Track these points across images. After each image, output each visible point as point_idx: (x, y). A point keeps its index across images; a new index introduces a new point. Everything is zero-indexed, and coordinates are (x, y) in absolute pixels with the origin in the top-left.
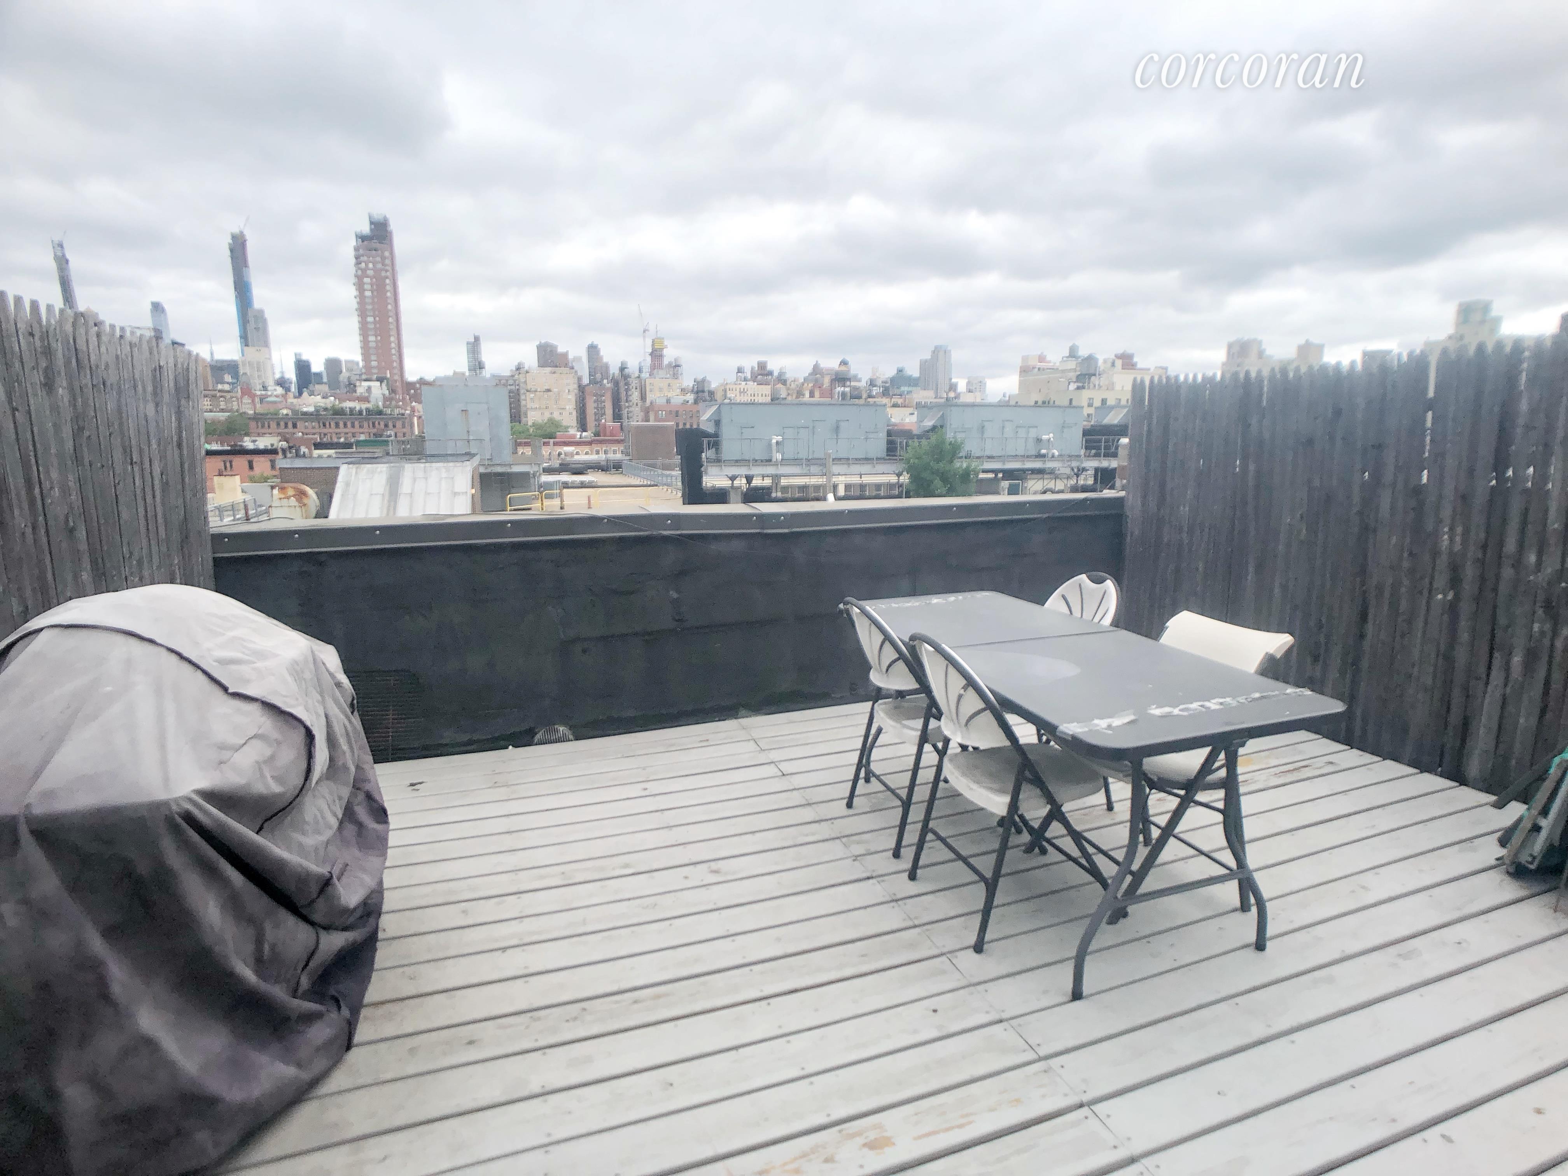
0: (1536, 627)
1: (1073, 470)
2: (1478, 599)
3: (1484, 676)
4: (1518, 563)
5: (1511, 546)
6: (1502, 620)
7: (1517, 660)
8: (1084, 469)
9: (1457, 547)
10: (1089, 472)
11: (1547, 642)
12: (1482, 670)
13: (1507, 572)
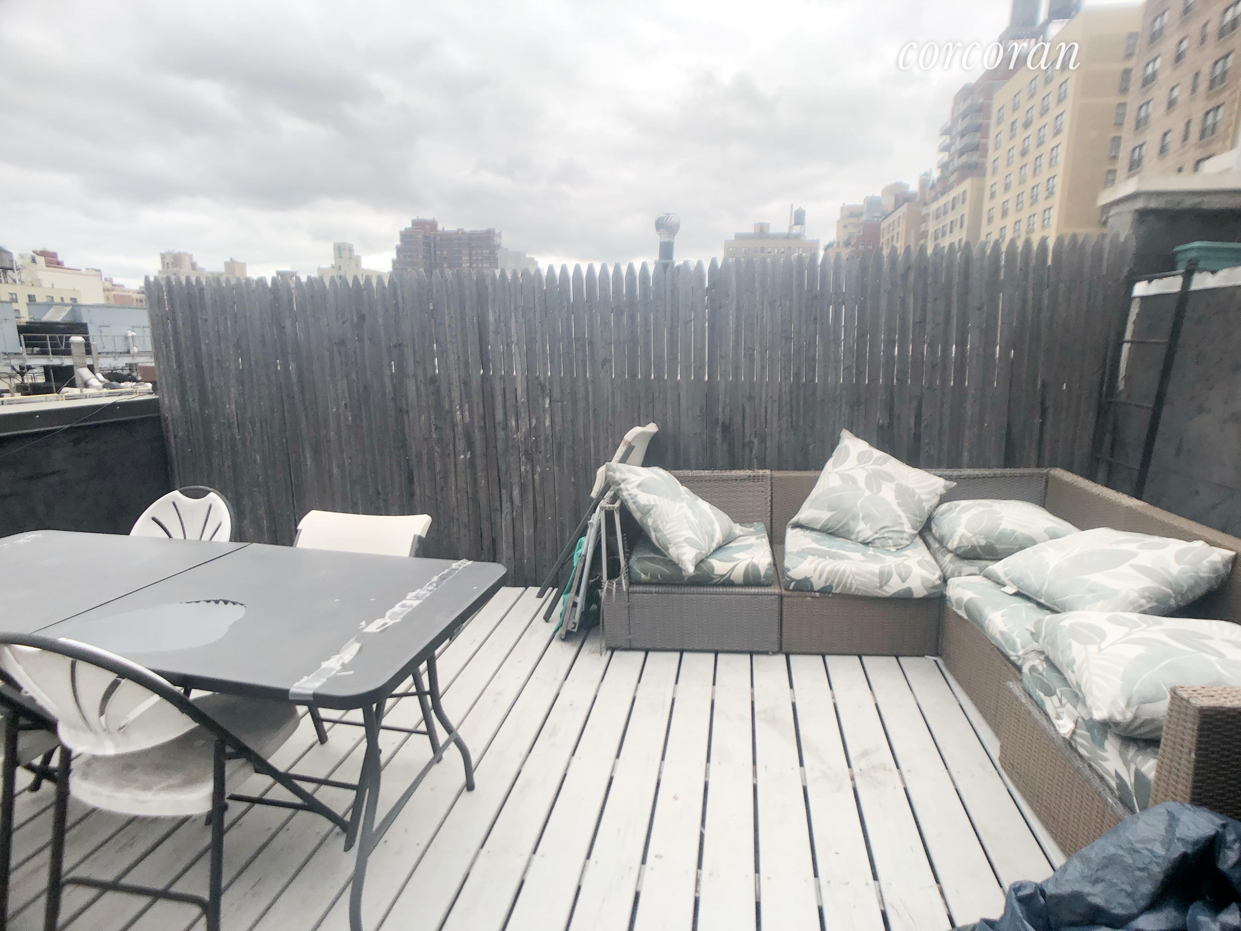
0: (523, 469)
1: (13, 369)
2: (486, 455)
3: (499, 508)
4: (506, 427)
5: (499, 416)
6: (503, 467)
7: (516, 492)
8: (29, 368)
9: (467, 419)
10: (35, 371)
11: (530, 477)
12: (497, 504)
13: (501, 434)
